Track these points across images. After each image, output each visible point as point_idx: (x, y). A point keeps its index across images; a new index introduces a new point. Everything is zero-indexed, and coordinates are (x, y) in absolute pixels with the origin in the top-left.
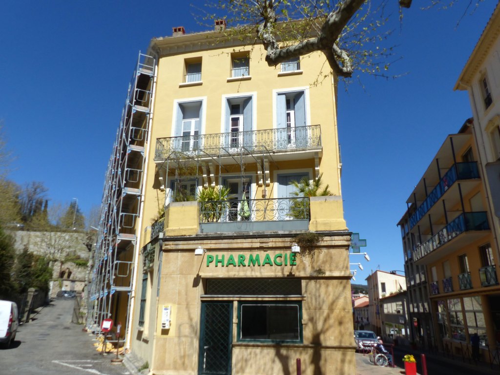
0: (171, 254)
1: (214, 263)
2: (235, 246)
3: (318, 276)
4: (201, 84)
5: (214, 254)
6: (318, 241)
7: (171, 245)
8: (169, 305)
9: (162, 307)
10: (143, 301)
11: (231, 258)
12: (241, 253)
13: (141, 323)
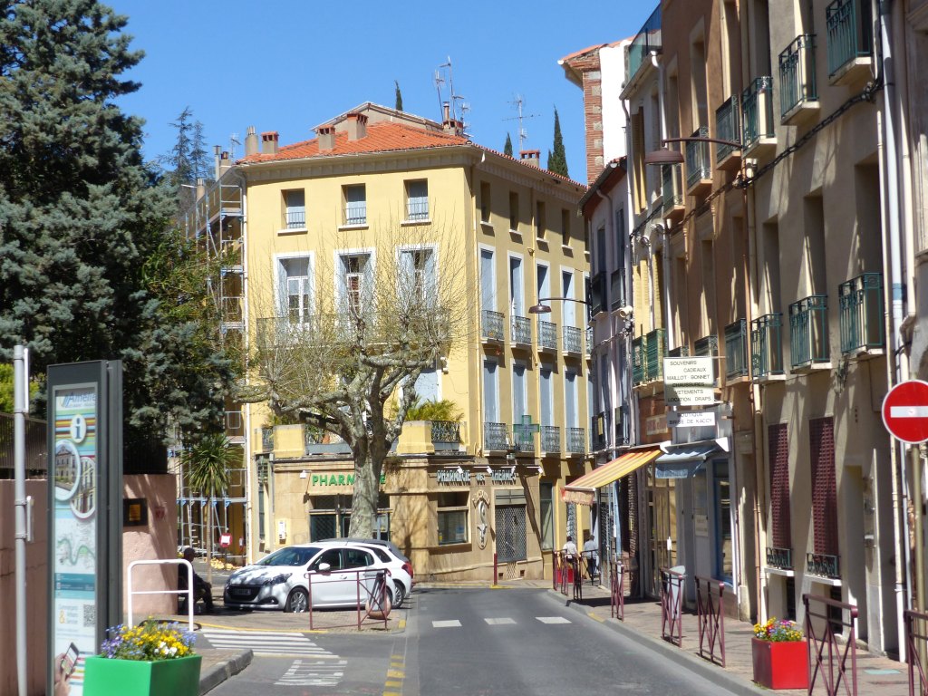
0: (282, 475)
1: (318, 483)
2: (335, 467)
3: (402, 493)
4: (305, 233)
5: (318, 474)
6: (402, 463)
7: (281, 467)
8: (284, 520)
9: (278, 521)
10: (262, 514)
11: (333, 478)
12: (341, 473)
13: (262, 536)
